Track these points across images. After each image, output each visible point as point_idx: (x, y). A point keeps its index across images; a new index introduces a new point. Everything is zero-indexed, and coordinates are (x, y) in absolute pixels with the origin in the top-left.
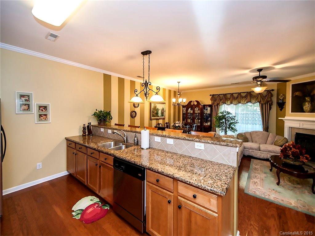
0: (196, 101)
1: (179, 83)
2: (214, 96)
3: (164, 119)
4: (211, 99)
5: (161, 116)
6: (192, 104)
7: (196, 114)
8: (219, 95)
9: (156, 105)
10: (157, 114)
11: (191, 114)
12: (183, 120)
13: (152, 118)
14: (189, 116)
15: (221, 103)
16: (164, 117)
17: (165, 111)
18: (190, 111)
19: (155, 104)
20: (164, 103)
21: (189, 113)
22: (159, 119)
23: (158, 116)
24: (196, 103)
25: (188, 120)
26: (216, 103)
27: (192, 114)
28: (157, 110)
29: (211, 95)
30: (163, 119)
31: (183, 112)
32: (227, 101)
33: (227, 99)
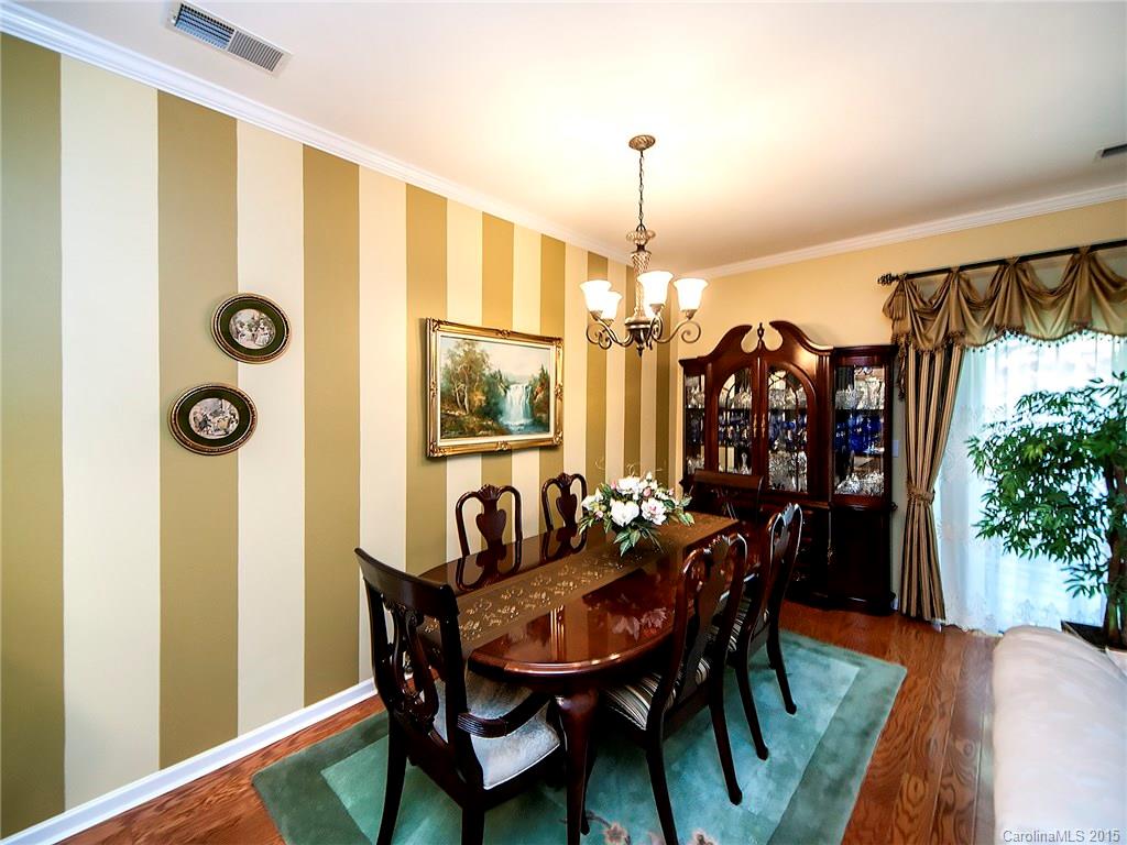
0: (775, 325)
1: (642, 144)
2: (916, 281)
3: (552, 447)
4: (890, 310)
5: (524, 429)
6: (749, 344)
7: (776, 412)
8: (963, 268)
9: (479, 348)
10: (490, 413)
11: (737, 411)
12: (690, 450)
13: (441, 443)
14: (726, 425)
15: (976, 329)
16: (551, 435)
17: (559, 395)
18: (732, 395)
19: (472, 342)
20: (550, 340)
21: (727, 409)
22: (509, 452)
23: (505, 431)
24: (774, 341)
25: (721, 450)
26: (934, 333)
27: (747, 412)
28: (494, 387)
29: (887, 279)
30: (542, 448)
31: (686, 402)
32: (1039, 308)
33: (1039, 294)
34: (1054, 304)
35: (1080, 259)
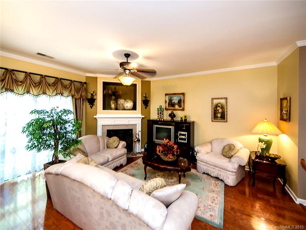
32: (17, 85)
33: (18, 81)
34: (21, 85)
35: (27, 75)
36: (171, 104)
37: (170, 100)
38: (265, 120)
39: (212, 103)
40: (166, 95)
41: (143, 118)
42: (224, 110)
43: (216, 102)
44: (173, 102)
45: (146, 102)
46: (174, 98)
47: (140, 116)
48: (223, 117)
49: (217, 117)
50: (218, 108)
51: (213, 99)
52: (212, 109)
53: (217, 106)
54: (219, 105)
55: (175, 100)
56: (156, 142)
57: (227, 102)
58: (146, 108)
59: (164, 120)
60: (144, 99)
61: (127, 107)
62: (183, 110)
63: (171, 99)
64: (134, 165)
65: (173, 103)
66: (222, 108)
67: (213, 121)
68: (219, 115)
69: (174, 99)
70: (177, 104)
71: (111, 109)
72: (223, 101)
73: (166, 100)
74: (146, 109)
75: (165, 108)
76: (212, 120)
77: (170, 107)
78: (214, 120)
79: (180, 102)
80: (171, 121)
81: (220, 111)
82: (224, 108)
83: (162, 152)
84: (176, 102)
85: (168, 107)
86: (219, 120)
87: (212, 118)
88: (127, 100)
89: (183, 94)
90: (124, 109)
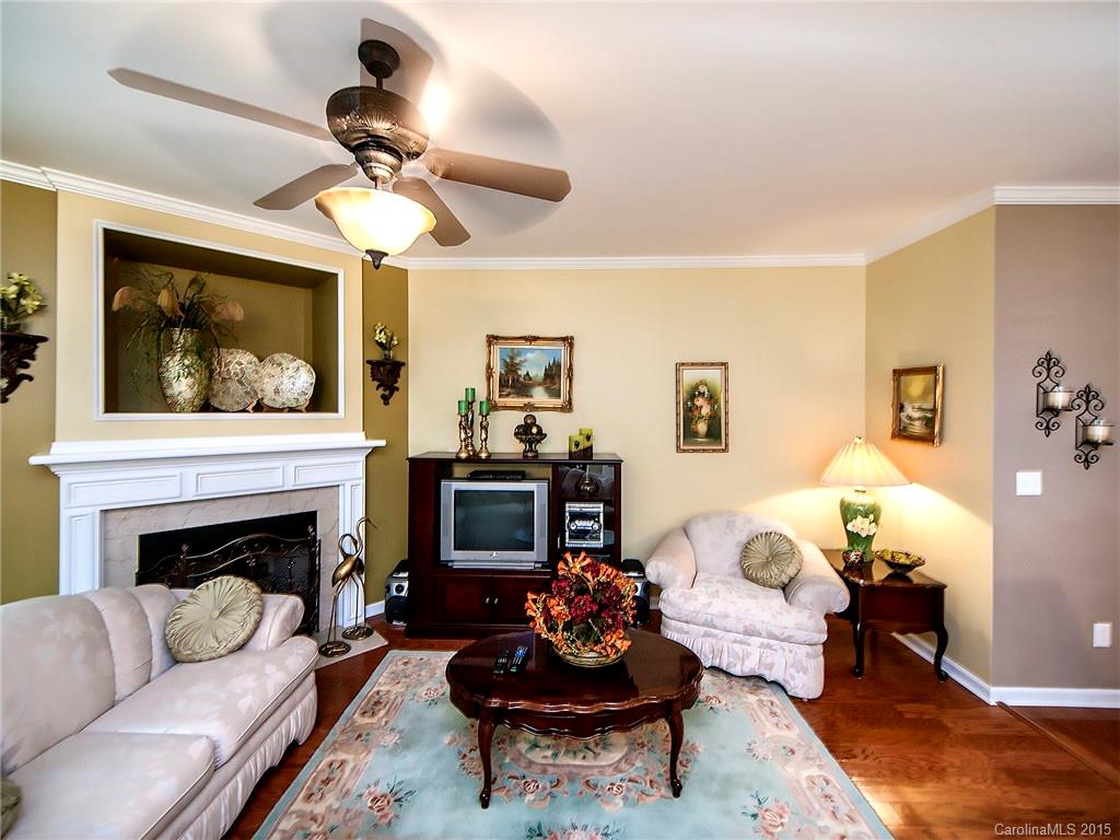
36: (513, 382)
37: (511, 367)
38: (857, 440)
39: (677, 382)
40: (492, 340)
41: (375, 449)
42: (719, 407)
43: (690, 377)
44: (522, 372)
45: (387, 373)
46: (529, 356)
47: (358, 438)
48: (715, 433)
49: (696, 434)
50: (699, 402)
51: (679, 366)
52: (678, 403)
53: (694, 394)
54: (703, 389)
55: (533, 364)
56: (456, 566)
57: (726, 380)
58: (386, 399)
59: (490, 455)
60: (377, 355)
61: (277, 391)
62: (568, 407)
63: (512, 358)
64: (367, 720)
65: (521, 379)
66: (712, 399)
67: (684, 451)
68: (702, 427)
69: (525, 361)
70: (540, 385)
71: (168, 405)
72: (713, 376)
73: (489, 365)
74: (386, 403)
75: (488, 399)
76: (678, 447)
77: (508, 395)
78: (686, 448)
79: (552, 375)
80: (525, 459)
81: (706, 411)
82: (717, 401)
83: (568, 627)
84: (538, 373)
85: (500, 396)
86: (701, 443)
87: (678, 437)
88: (277, 357)
89: (569, 341)
90: (259, 408)
